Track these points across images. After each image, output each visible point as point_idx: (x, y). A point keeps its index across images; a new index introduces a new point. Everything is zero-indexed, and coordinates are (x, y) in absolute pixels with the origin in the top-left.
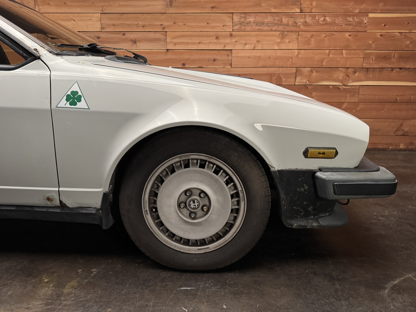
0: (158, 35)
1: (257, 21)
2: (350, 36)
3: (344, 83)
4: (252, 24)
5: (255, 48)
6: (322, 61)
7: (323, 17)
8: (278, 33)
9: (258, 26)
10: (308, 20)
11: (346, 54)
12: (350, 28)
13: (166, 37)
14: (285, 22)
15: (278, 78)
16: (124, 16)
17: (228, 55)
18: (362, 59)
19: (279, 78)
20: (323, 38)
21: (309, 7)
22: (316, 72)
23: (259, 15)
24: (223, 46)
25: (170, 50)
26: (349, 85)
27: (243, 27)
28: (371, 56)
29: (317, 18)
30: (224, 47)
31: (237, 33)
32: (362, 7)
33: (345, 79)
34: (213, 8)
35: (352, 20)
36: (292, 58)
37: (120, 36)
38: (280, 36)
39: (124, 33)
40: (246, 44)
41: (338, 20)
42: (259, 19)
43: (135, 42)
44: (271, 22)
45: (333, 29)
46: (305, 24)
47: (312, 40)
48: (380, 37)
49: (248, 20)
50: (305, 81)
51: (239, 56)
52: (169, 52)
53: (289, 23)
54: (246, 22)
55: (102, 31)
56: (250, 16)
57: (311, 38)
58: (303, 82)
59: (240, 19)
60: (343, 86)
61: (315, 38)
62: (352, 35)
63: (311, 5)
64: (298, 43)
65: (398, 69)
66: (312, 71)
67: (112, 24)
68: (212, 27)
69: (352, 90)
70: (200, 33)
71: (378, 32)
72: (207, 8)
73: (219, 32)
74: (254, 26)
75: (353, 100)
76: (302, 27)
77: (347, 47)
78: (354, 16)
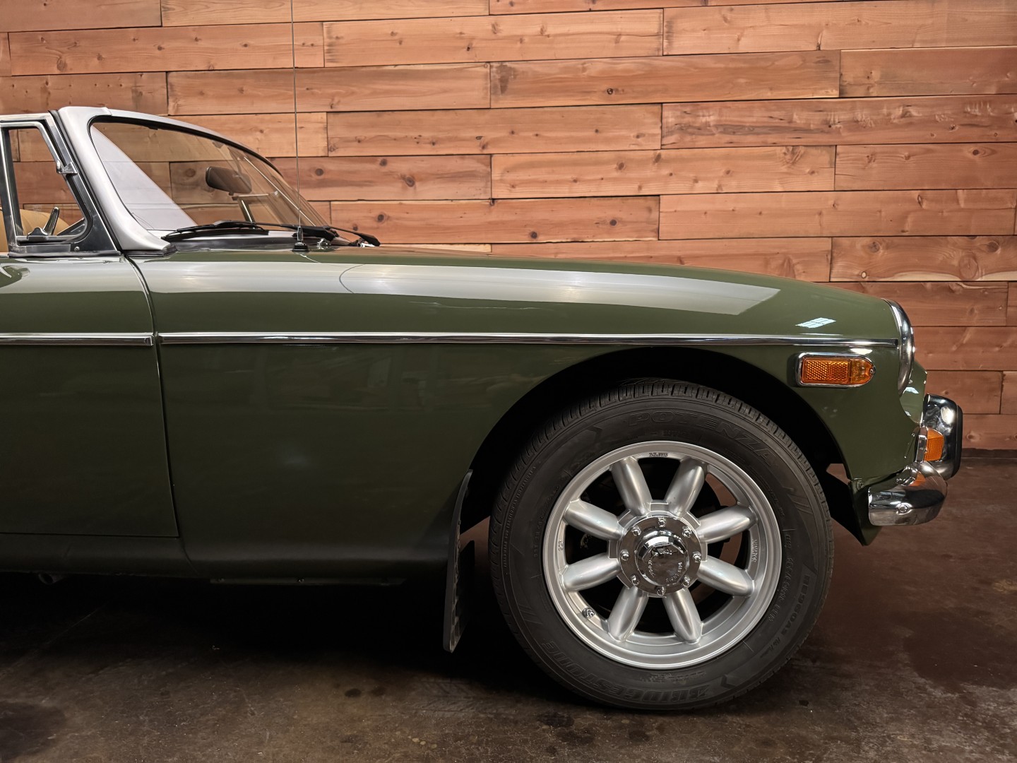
0: (470, 165)
1: (726, 121)
2: (975, 153)
3: (964, 275)
4: (714, 130)
5: (722, 190)
6: (904, 217)
7: (901, 109)
8: (781, 150)
9: (729, 133)
10: (859, 115)
11: (966, 201)
12: (974, 133)
13: (489, 169)
14: (798, 122)
15: (783, 264)
16: (386, 116)
17: (650, 210)
18: (1012, 213)
19: (785, 264)
20: (904, 160)
21: (863, 84)
22: (887, 247)
23: (730, 107)
24: (636, 186)
25: (500, 201)
26: (979, 280)
27: (688, 138)
29: (885, 111)
30: (640, 188)
31: (673, 153)
32: (1007, 79)
33: (966, 266)
34: (610, 91)
35: (979, 112)
36: (820, 214)
37: (374, 166)
38: (788, 157)
39: (384, 160)
40: (696, 181)
41: (943, 115)
42: (732, 116)
43: (410, 181)
44: (765, 122)
45: (928, 136)
46: (855, 125)
47: (874, 165)
49: (704, 120)
50: (856, 272)
51: (679, 209)
52: (496, 204)
53: (810, 124)
54: (697, 125)
55: (330, 155)
56: (707, 108)
57: (869, 162)
58: (852, 275)
59: (683, 117)
60: (961, 284)
61: (881, 160)
62: (979, 150)
63: (868, 77)
64: (835, 174)
66: (875, 246)
67: (356, 137)
68: (608, 141)
69: (986, 293)
70: (576, 156)
72: (595, 92)
73: (627, 153)
74: (717, 135)
75: (991, 321)
77: (969, 183)
78: (985, 103)
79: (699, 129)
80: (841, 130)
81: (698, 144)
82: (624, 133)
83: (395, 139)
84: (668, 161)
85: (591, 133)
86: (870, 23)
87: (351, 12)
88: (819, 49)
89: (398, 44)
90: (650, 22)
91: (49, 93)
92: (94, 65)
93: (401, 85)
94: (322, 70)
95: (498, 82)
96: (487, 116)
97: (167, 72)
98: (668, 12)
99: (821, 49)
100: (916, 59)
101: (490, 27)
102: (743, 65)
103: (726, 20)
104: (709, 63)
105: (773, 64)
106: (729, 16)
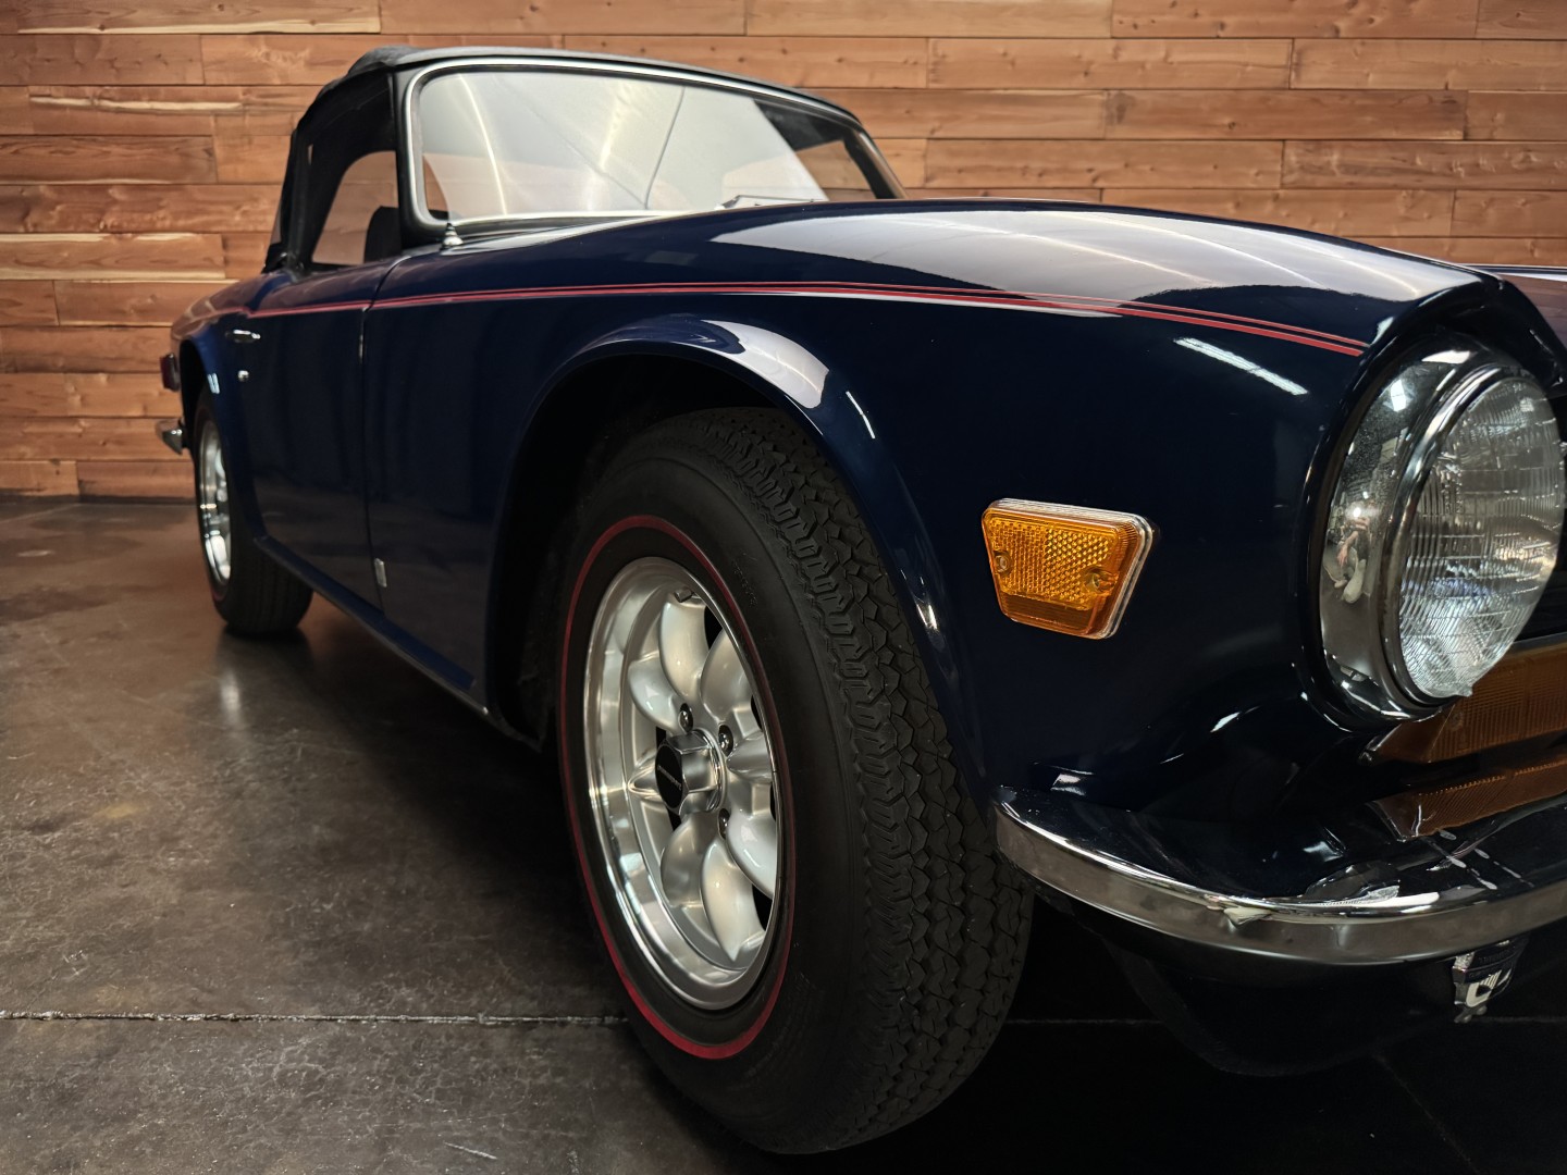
79: (1320, 168)
80: (1463, 175)
81: (1319, 184)
82: (1245, 169)
83: (1000, 170)
84: (1287, 201)
85: (1210, 168)
86: (1499, 63)
87: (961, 28)
88: (1447, 88)
89: (1010, 67)
90: (1277, 54)
93: (1008, 111)
94: (924, 91)
95: (1114, 111)
96: (1100, 147)
98: (1299, 43)
99: (1450, 87)
100: (1540, 102)
101: (1110, 52)
102: (1369, 102)
103: (1355, 53)
104: (1334, 99)
105: (1400, 101)
106: (1360, 49)
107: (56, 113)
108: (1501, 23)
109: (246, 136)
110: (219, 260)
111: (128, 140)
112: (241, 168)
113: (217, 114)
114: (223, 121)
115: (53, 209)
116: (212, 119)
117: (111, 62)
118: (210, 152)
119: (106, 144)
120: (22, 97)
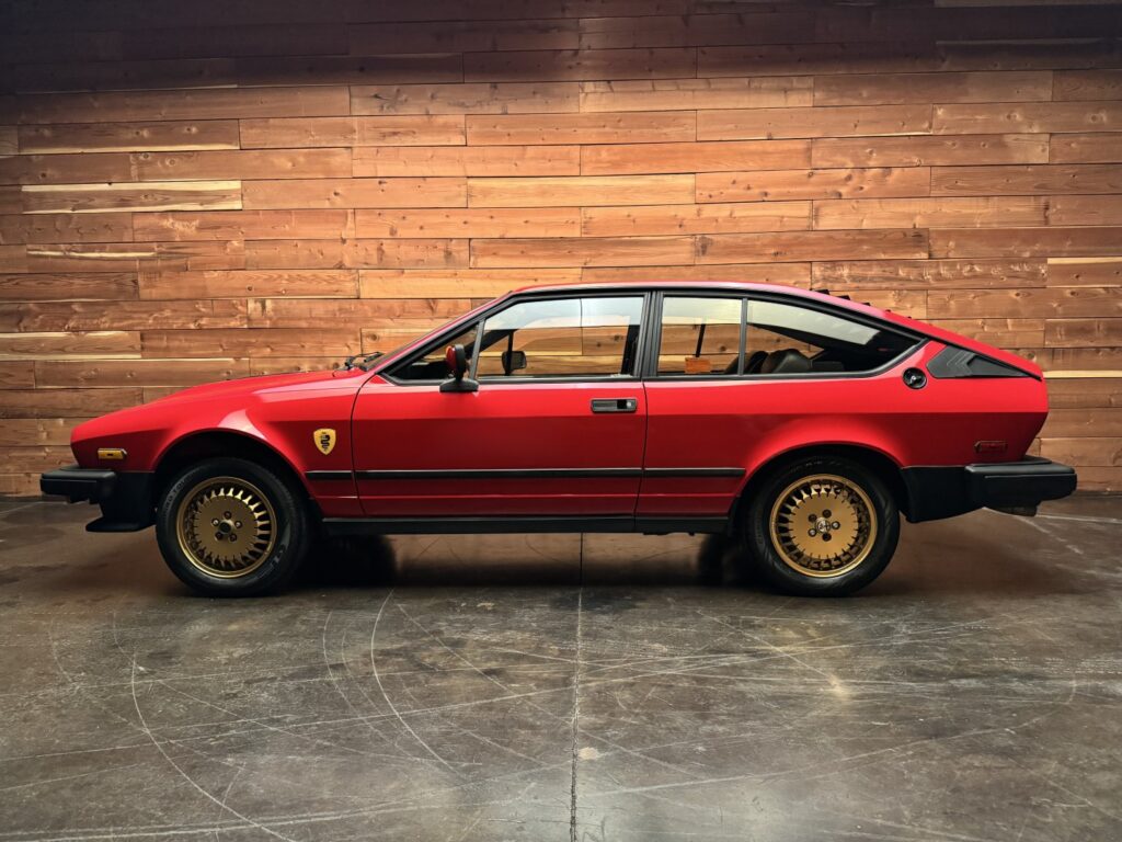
1: (854, 273)
2: (1017, 295)
7: (969, 266)
8: (891, 293)
9: (858, 282)
10: (942, 271)
11: (1013, 325)
12: (1017, 282)
14: (902, 275)
16: (621, 271)
18: (1042, 334)
20: (972, 299)
21: (944, 250)
23: (857, 265)
27: (829, 285)
28: (1058, 329)
29: (958, 267)
32: (1036, 248)
34: (776, 254)
35: (1019, 269)
38: (896, 297)
41: (995, 271)
42: (857, 271)
44: (879, 275)
45: (986, 284)
46: (938, 278)
47: (952, 302)
48: (1069, 295)
49: (839, 273)
53: (910, 276)
54: (835, 277)
56: (841, 265)
57: (949, 301)
59: (825, 271)
61: (957, 300)
62: (1020, 293)
63: (947, 246)
64: (927, 309)
65: (1108, 350)
71: (1067, 289)
72: (767, 254)
76: (932, 282)
77: (1014, 314)
78: (1023, 262)
79: (837, 279)
81: (836, 289)
82: (785, 281)
86: (948, 211)
87: (601, 200)
88: (915, 227)
89: (632, 224)
90: (804, 209)
91: (383, 252)
92: (416, 233)
93: (633, 250)
94: (580, 239)
95: (700, 249)
96: (692, 270)
97: (470, 239)
98: (816, 203)
99: (917, 226)
100: (976, 235)
101: (695, 211)
102: (865, 237)
103: (853, 208)
104: (843, 236)
105: (885, 236)
106: (856, 205)
107: (41, 260)
108: (947, 187)
109: (158, 272)
110: (138, 347)
111: (85, 276)
112: (154, 291)
113: (141, 259)
114: (145, 264)
115: (37, 317)
116: (137, 263)
117: (78, 229)
118: (135, 282)
119: (72, 278)
120: (23, 251)
